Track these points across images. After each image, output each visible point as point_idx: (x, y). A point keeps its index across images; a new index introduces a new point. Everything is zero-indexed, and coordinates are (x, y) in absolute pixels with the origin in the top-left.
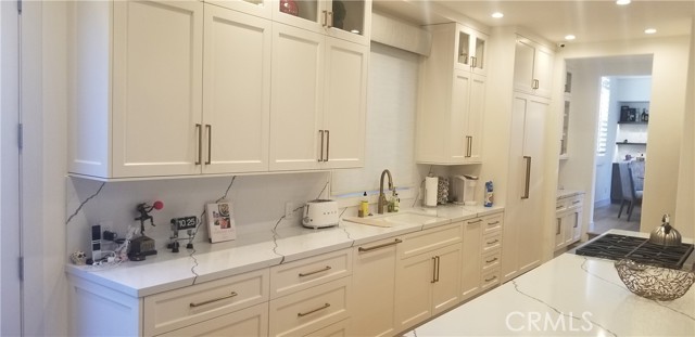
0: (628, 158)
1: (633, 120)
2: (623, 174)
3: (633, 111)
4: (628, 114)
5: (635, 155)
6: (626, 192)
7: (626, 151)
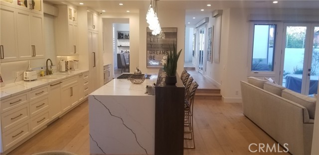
0: (122, 52)
1: (123, 38)
2: (122, 57)
3: (122, 34)
4: (121, 36)
5: (124, 51)
6: (123, 64)
7: (121, 49)
